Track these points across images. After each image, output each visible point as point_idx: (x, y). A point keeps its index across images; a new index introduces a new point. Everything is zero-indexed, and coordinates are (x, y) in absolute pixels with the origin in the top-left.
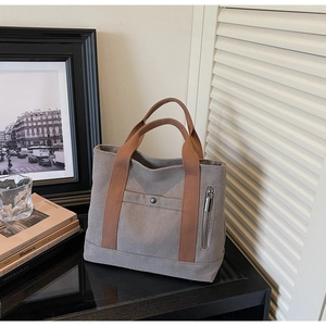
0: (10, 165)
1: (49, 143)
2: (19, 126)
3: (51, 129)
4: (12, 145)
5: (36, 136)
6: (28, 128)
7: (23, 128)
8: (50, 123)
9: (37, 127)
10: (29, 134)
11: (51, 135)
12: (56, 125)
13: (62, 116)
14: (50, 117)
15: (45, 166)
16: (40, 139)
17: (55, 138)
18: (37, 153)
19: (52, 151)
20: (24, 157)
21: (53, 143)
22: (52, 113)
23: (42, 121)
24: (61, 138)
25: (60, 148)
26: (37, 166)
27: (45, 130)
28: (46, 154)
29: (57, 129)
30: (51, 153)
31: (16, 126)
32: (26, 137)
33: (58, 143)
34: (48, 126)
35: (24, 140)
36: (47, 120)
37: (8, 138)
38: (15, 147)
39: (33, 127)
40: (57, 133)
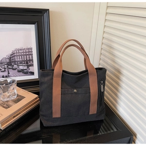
0: (9, 73)
1: (27, 63)
2: (13, 55)
3: (28, 56)
4: (9, 64)
5: (21, 60)
6: (17, 56)
7: (15, 56)
8: (27, 53)
9: (21, 55)
10: (17, 59)
11: (28, 59)
12: (30, 54)
13: (33, 50)
14: (27, 51)
15: (25, 73)
16: (23, 61)
17: (30, 60)
18: (21, 68)
19: (28, 66)
20: (15, 69)
21: (29, 63)
22: (28, 49)
23: (23, 52)
24: (32, 60)
25: (32, 65)
26: (21, 73)
27: (25, 57)
28: (26, 68)
29: (31, 56)
30: (28, 68)
31: (11, 55)
32: (16, 60)
33: (31, 62)
34: (26, 55)
35: (15, 61)
36: (26, 52)
37: (8, 61)
38: (11, 65)
39: (19, 55)
40: (31, 58)
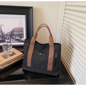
0: (10, 41)
1: (20, 36)
3: (21, 32)
4: (11, 36)
5: (17, 34)
6: (15, 31)
7: (14, 32)
8: (21, 30)
9: (17, 31)
10: (15, 33)
11: (21, 34)
12: (22, 31)
13: (24, 29)
14: (21, 29)
15: (19, 41)
16: (18, 34)
17: (22, 34)
18: (17, 38)
19: (21, 38)
20: (14, 39)
21: (21, 36)
22: (21, 28)
23: (18, 30)
24: (23, 34)
25: (23, 37)
26: (17, 41)
27: (19, 32)
28: (19, 38)
29: (22, 32)
31: (12, 31)
32: (15, 34)
33: (23, 36)
34: (20, 31)
35: (14, 34)
36: (20, 30)
37: (10, 34)
38: (12, 36)
39: (16, 31)
40: (22, 33)
